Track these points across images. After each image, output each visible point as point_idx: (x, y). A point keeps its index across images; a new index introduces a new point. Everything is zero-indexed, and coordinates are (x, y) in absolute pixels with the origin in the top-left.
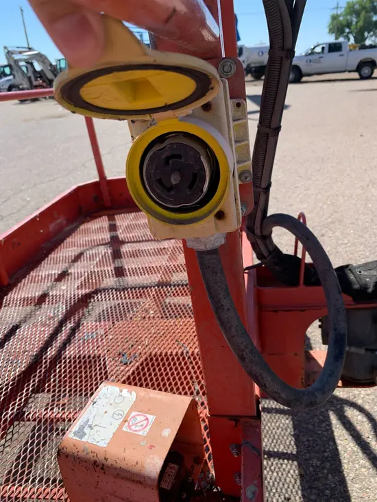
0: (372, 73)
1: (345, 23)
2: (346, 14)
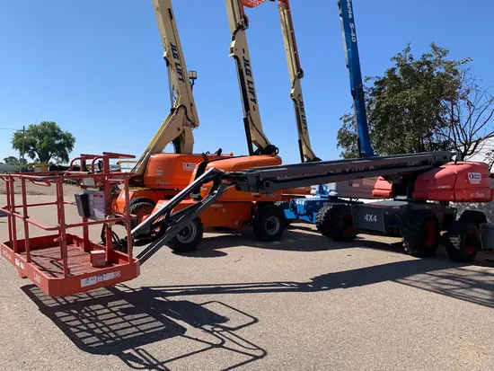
1: (29, 142)
2: (30, 135)
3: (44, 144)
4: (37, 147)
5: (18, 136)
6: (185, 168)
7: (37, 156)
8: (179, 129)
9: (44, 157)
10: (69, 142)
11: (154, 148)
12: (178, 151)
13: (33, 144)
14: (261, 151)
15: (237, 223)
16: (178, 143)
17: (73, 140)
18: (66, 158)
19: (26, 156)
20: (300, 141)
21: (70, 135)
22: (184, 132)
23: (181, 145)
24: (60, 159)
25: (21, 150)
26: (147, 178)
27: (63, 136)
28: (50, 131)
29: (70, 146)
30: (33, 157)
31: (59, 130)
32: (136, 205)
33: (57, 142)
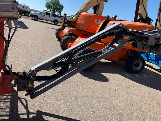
0: (57, 24)
1: (50, 6)
2: (51, 3)
3: (54, 7)
4: (52, 7)
5: (47, 3)
6: (96, 22)
7: (52, 11)
8: (98, 1)
9: (54, 12)
10: (62, 8)
11: (83, 9)
12: (95, 12)
13: (51, 6)
14: (142, 20)
15: (117, 58)
16: (96, 8)
17: (63, 7)
18: (60, 13)
19: (49, 10)
20: (157, 20)
21: (63, 5)
22: (100, 3)
23: (97, 10)
24: (59, 13)
25: (48, 8)
26: (77, 23)
27: (60, 5)
28: (57, 3)
29: (62, 9)
30: (51, 11)
31: (59, 3)
32: (67, 37)
33: (58, 7)
